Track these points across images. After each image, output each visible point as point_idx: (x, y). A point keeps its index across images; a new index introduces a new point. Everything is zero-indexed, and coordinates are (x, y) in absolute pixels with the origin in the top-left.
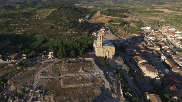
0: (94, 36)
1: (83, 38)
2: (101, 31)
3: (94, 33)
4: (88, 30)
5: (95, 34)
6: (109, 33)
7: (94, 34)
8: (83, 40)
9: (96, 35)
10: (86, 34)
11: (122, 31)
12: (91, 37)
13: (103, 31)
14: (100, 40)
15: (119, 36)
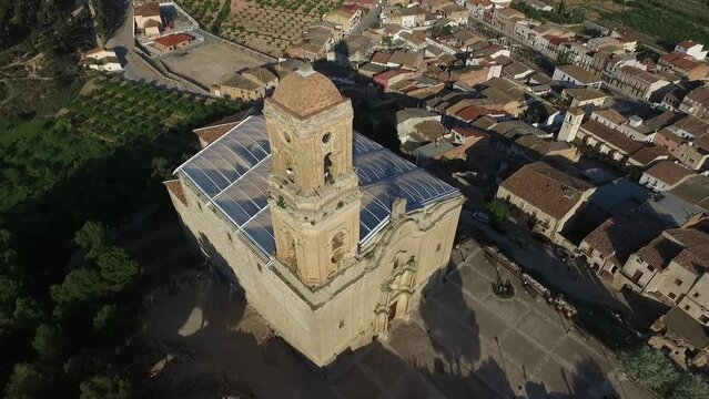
0: (109, 76)
1: (27, 117)
2: (138, 31)
3: (101, 55)
4: (38, 37)
5: (110, 60)
6: (194, 38)
7: (100, 63)
8: (30, 129)
9: (115, 67)
10: (42, 74)
11: (254, 11)
12: (89, 88)
13: (154, 31)
14: (330, 193)
15: (260, 43)
